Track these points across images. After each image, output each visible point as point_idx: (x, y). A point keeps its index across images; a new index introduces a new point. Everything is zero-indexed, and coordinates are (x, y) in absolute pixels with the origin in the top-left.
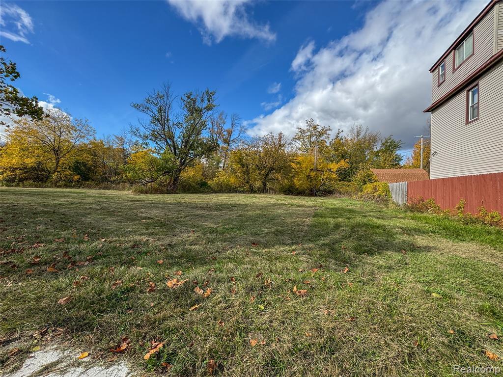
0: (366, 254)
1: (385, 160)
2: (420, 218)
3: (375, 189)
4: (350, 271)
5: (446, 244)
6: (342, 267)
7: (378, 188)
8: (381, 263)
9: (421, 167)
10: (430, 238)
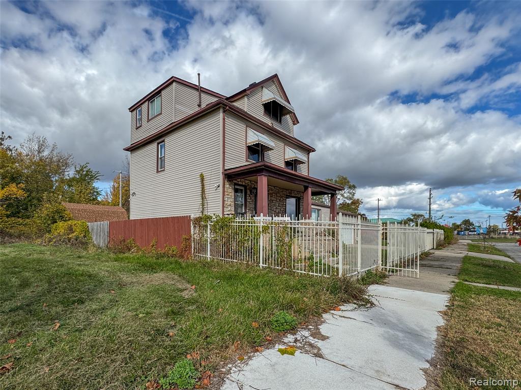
0: (76, 304)
1: (80, 192)
2: (122, 259)
3: (71, 230)
4: (62, 325)
5: (145, 277)
6: (50, 325)
7: (74, 228)
8: (94, 307)
9: (120, 205)
10: (133, 276)
